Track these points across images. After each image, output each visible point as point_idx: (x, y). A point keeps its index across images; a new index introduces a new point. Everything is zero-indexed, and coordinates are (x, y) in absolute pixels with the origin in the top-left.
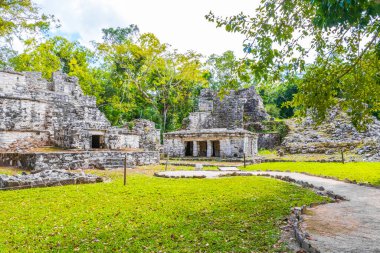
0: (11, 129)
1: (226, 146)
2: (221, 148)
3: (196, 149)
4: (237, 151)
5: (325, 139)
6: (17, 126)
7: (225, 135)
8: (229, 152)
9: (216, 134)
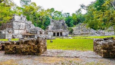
0: (19, 29)
1: (64, 34)
2: (63, 34)
3: (56, 34)
4: (66, 35)
5: (82, 32)
6: (20, 29)
7: (64, 31)
8: (64, 35)
9: (61, 31)
